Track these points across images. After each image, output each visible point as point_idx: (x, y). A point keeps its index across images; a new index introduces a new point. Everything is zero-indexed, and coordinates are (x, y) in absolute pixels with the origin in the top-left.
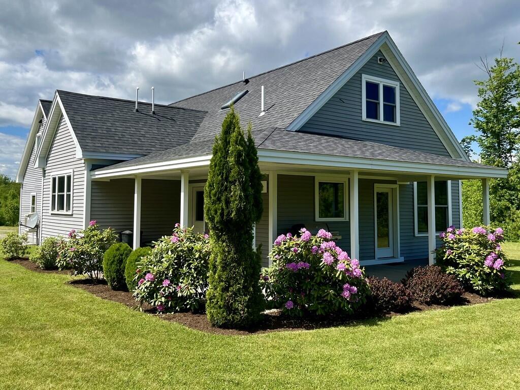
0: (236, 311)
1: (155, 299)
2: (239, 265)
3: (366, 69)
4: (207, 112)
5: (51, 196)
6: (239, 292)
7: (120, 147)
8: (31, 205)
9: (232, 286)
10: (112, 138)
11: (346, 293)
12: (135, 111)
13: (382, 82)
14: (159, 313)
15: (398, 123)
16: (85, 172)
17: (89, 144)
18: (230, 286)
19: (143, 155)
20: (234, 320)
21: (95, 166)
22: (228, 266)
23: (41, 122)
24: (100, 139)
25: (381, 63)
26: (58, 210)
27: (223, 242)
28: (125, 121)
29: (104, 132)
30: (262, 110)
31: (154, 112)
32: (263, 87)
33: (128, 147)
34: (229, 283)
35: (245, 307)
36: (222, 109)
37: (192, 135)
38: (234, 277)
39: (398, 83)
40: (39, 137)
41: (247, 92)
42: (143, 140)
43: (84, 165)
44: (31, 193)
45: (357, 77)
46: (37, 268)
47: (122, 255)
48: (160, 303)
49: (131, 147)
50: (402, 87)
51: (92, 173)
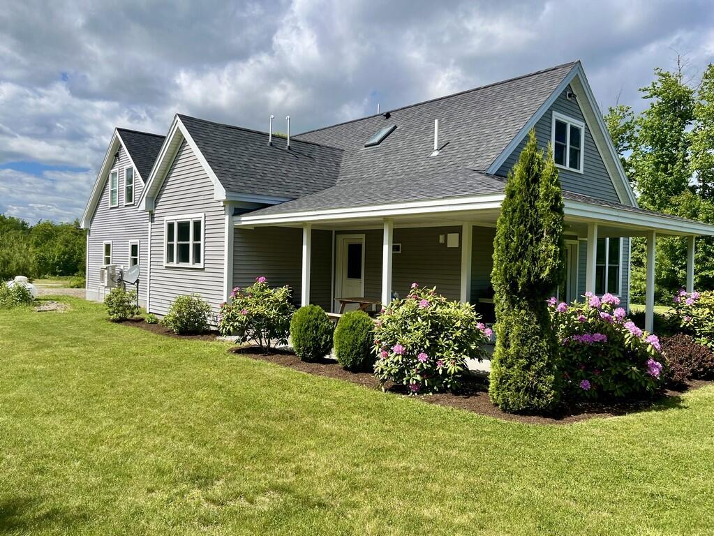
0: (540, 395)
1: (407, 378)
2: (542, 337)
3: (556, 106)
4: (343, 150)
5: (165, 245)
6: (543, 371)
7: (265, 187)
8: (104, 256)
9: (534, 364)
10: (254, 176)
11: (655, 371)
12: (268, 145)
13: (570, 121)
14: (414, 393)
15: (581, 171)
16: (227, 217)
17: (231, 183)
18: (531, 363)
19: (291, 198)
20: (539, 405)
21: (239, 210)
22: (528, 338)
23: (117, 155)
24: (241, 177)
25: (570, 99)
26: (177, 263)
27: (520, 308)
28: (262, 157)
29: (244, 169)
30: (436, 148)
31: (289, 147)
32: (436, 121)
33: (274, 188)
34: (531, 360)
35: (552, 389)
36: (366, 146)
37: (336, 177)
38: (536, 353)
39: (583, 124)
40: (115, 174)
41: (395, 127)
42: (287, 181)
43: (223, 208)
44: (104, 242)
45: (548, 114)
46: (169, 333)
47: (316, 320)
48: (415, 382)
49: (278, 189)
50: (587, 128)
51: (236, 218)
